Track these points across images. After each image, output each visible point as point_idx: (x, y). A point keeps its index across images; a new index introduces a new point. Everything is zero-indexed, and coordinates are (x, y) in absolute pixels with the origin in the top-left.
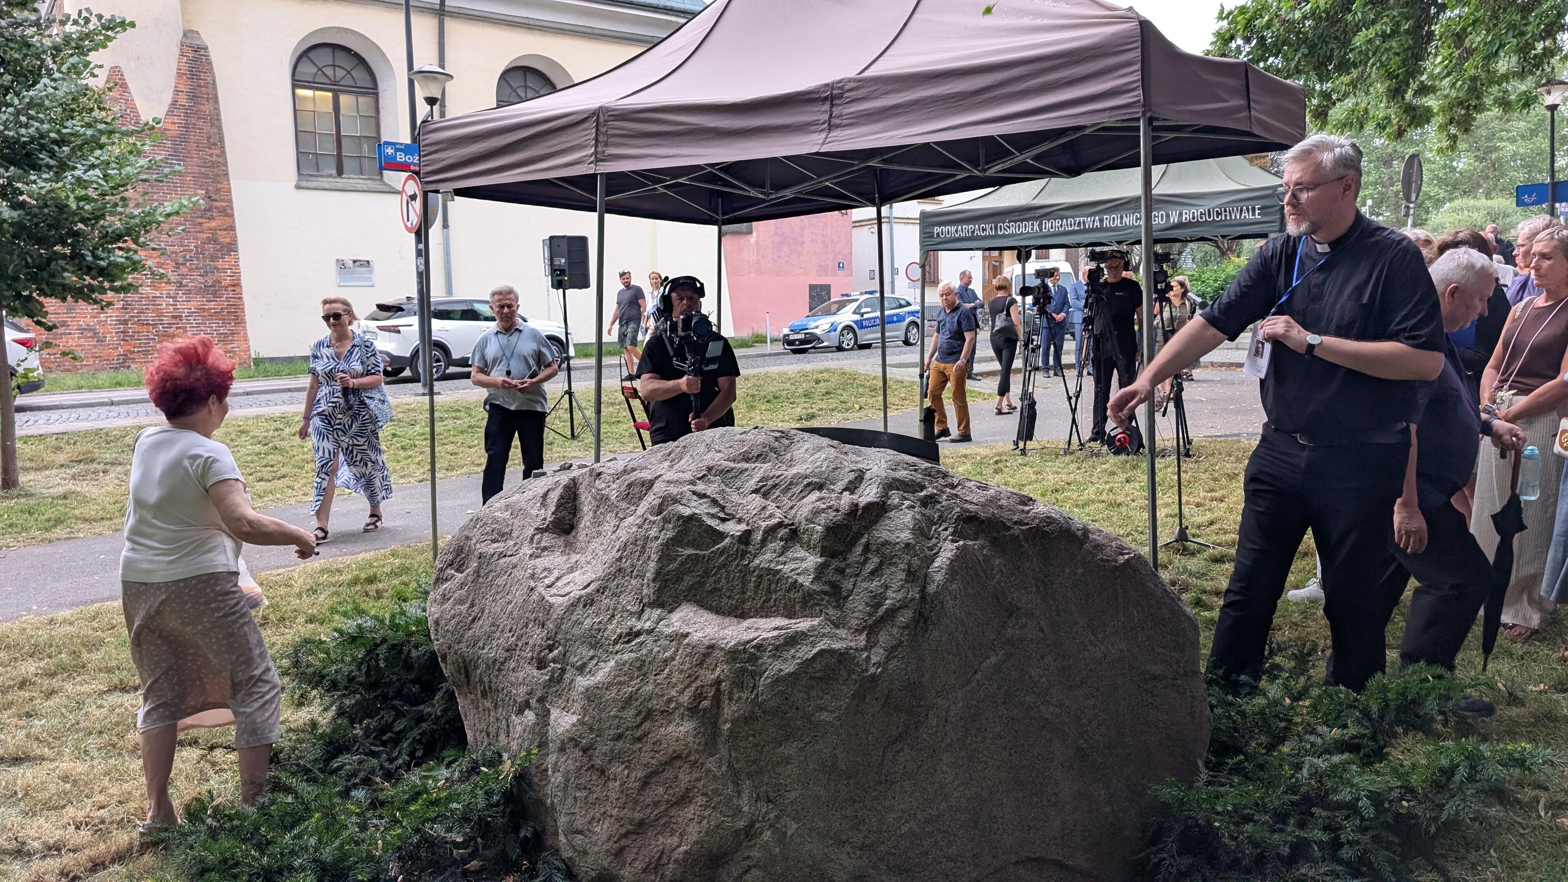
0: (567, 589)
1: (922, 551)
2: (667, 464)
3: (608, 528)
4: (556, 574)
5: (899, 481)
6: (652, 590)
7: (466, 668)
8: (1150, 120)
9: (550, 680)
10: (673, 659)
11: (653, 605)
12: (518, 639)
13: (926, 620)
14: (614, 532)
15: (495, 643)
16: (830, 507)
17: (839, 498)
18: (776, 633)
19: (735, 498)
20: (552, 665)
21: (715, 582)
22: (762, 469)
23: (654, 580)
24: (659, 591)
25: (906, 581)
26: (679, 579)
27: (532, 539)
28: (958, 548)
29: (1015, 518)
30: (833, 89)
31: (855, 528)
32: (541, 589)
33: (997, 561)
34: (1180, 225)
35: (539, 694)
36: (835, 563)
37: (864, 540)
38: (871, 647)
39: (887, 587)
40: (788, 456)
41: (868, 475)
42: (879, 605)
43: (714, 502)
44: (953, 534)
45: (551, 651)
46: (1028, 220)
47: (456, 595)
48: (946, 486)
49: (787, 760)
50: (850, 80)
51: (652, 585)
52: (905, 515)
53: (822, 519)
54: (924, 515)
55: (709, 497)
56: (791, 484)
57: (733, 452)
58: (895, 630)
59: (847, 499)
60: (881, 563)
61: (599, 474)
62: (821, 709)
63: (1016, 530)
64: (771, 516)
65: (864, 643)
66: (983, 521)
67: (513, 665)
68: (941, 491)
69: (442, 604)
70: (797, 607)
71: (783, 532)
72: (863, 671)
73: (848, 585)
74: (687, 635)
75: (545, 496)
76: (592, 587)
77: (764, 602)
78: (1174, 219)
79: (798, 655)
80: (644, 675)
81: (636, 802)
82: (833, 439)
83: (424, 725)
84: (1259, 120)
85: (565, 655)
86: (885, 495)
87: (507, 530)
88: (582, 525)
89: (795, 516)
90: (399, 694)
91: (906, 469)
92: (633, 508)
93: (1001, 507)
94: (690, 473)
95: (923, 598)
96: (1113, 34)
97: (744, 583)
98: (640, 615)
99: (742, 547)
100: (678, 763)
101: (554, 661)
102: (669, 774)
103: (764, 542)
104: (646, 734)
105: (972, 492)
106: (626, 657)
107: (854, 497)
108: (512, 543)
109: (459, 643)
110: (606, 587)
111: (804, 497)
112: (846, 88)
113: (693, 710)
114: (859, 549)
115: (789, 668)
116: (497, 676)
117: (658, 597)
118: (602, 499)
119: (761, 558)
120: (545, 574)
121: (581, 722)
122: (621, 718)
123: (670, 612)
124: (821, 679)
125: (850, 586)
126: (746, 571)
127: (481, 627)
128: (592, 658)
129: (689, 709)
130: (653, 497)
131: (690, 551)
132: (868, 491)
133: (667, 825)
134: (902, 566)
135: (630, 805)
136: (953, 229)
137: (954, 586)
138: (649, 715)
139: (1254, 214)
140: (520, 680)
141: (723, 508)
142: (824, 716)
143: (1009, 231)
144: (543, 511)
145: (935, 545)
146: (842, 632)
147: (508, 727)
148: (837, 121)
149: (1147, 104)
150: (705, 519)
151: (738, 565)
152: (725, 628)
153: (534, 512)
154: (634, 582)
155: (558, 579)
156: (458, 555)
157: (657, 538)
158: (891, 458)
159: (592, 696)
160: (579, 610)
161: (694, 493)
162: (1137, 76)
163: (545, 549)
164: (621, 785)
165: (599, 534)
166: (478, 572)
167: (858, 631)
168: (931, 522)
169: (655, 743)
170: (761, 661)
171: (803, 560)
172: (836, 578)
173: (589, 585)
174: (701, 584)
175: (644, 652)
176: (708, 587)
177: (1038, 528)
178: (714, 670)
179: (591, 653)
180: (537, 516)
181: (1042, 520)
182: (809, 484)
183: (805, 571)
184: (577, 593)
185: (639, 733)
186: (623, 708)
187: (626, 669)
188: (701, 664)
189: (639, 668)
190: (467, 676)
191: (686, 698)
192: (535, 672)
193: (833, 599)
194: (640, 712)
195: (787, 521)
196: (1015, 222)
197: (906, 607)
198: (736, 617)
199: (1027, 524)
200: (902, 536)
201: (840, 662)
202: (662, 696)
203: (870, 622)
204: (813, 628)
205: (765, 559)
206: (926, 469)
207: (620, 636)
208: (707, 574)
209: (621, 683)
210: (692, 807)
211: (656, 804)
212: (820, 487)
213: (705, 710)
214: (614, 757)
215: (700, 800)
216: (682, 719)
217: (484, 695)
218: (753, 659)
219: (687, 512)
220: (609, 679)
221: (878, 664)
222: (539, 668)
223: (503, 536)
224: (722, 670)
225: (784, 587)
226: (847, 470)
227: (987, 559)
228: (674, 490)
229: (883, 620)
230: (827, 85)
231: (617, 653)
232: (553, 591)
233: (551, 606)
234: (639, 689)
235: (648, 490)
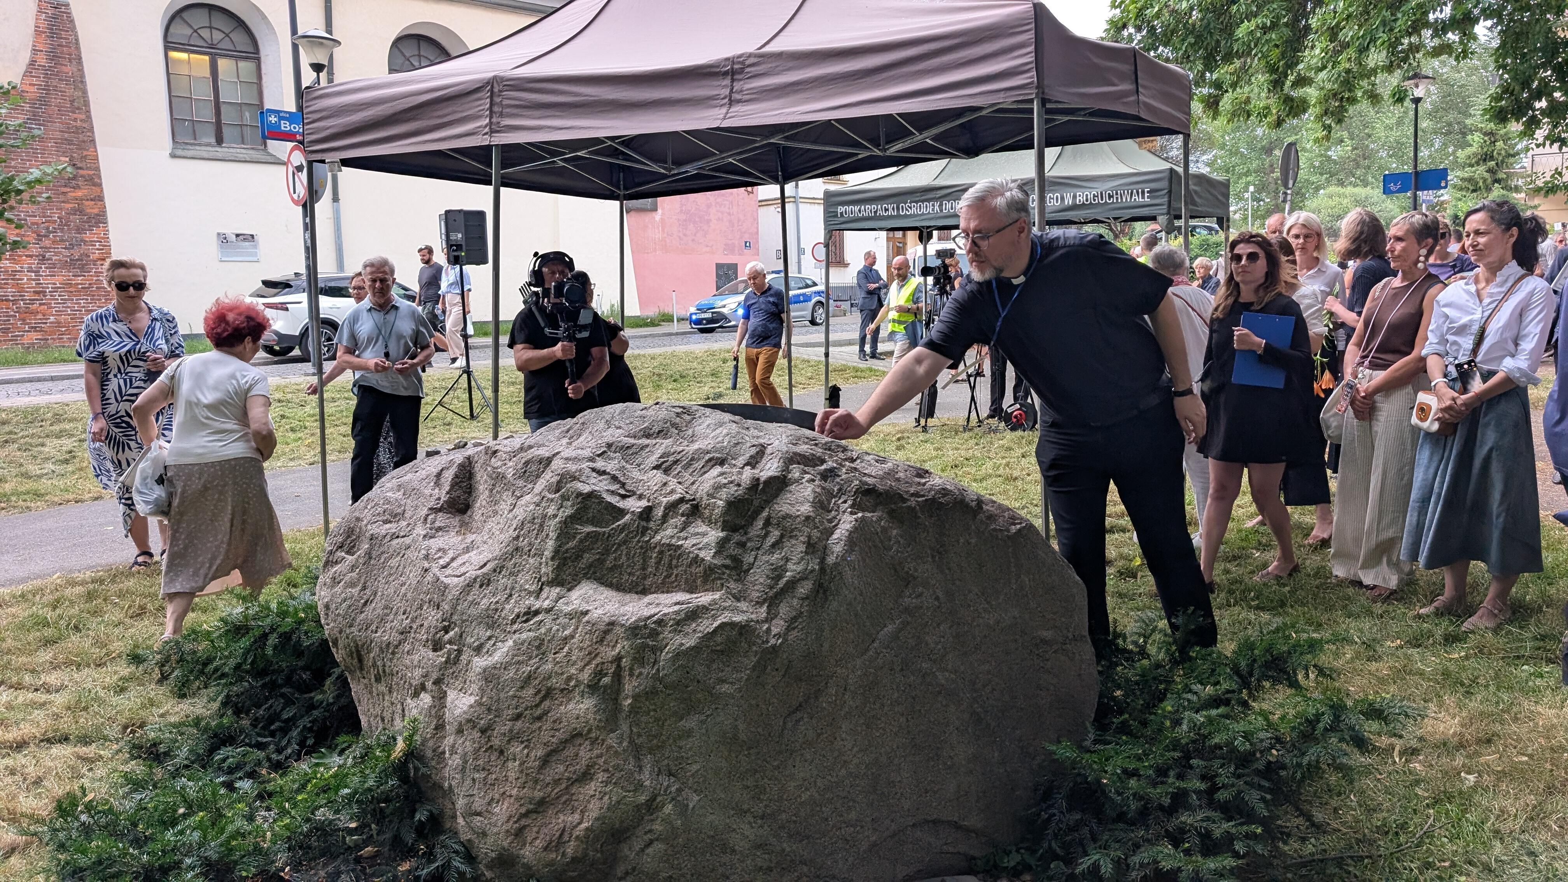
0: (463, 570)
1: (822, 523)
2: (565, 441)
3: (504, 507)
4: (451, 554)
5: (800, 455)
6: (550, 569)
7: (358, 653)
8: (1044, 102)
9: (446, 662)
10: (573, 637)
11: (552, 583)
12: (413, 621)
13: (825, 592)
14: (511, 511)
15: (388, 625)
16: (732, 482)
17: (740, 473)
18: (677, 608)
19: (636, 474)
20: (448, 646)
21: (615, 559)
22: (662, 446)
23: (553, 559)
24: (558, 569)
25: (806, 553)
26: (578, 557)
27: (426, 519)
28: (856, 520)
29: (912, 490)
30: (733, 63)
31: (756, 503)
32: (435, 570)
33: (895, 532)
34: (1074, 207)
35: (435, 676)
36: (737, 537)
37: (765, 514)
38: (772, 619)
39: (788, 560)
40: (690, 432)
41: (769, 450)
42: (779, 577)
43: (614, 478)
44: (852, 506)
45: (447, 632)
46: (928, 200)
47: (347, 578)
48: (846, 460)
49: (689, 733)
50: (750, 55)
51: (550, 563)
52: (805, 488)
53: (724, 494)
54: (823, 488)
55: (609, 474)
56: (692, 459)
57: (633, 429)
58: (795, 602)
59: (748, 474)
60: (782, 536)
61: (495, 452)
62: (722, 681)
63: (912, 502)
64: (672, 492)
65: (765, 615)
66: (881, 494)
67: (407, 647)
68: (841, 464)
69: (333, 587)
70: (699, 582)
71: (684, 507)
72: (763, 642)
73: (749, 558)
74: (586, 613)
75: (439, 475)
76: (489, 567)
77: (666, 577)
78: (1069, 201)
79: (699, 628)
80: (543, 654)
81: (536, 782)
82: (735, 414)
83: (315, 713)
84: (1146, 105)
85: (461, 636)
86: (786, 469)
87: (399, 511)
88: (478, 505)
89: (696, 491)
90: (288, 681)
91: (807, 443)
92: (530, 486)
93: (898, 480)
94: (589, 450)
95: (823, 570)
96: (1008, 15)
97: (645, 559)
98: (538, 593)
99: (644, 523)
100: (579, 741)
101: (450, 642)
102: (570, 751)
103: (665, 518)
104: (545, 713)
105: (870, 465)
106: (524, 636)
107: (756, 471)
108: (405, 523)
109: (350, 626)
110: (503, 567)
111: (705, 473)
112: (747, 63)
113: (593, 687)
114: (760, 523)
115: (690, 642)
116: (391, 660)
117: (557, 576)
118: (498, 478)
119: (662, 534)
120: (440, 554)
121: (479, 703)
122: (520, 697)
123: (569, 590)
124: (722, 652)
125: (751, 560)
126: (647, 548)
127: (374, 609)
128: (489, 638)
130: (551, 474)
131: (590, 529)
132: (769, 465)
133: (569, 805)
134: (802, 538)
135: (530, 784)
136: (857, 208)
137: (853, 557)
138: (549, 693)
139: (1143, 197)
140: (415, 663)
141: (623, 485)
142: (725, 688)
143: (911, 212)
144: (437, 491)
145: (835, 518)
146: (743, 605)
147: (403, 711)
148: (738, 97)
149: (1040, 86)
150: (604, 496)
151: (639, 541)
152: (626, 604)
153: (427, 492)
154: (531, 561)
155: (453, 559)
156: (349, 537)
157: (555, 516)
158: (792, 432)
159: (489, 676)
160: (475, 590)
161: (594, 470)
162: (1031, 58)
163: (439, 529)
164: (520, 765)
165: (496, 513)
166: (370, 553)
167: (759, 604)
168: (831, 495)
169: (555, 722)
170: (661, 636)
171: (704, 534)
172: (737, 551)
173: (485, 565)
174: (601, 561)
175: (543, 630)
176: (608, 564)
177: (933, 500)
178: (614, 646)
179: (488, 633)
180: (431, 496)
181: (938, 492)
182: (710, 460)
183: (707, 546)
184: (472, 574)
185: (539, 712)
186: (522, 688)
187: (524, 648)
188: (601, 641)
189: (538, 648)
190: (360, 660)
191: (585, 676)
192: (431, 654)
193: (734, 573)
194: (539, 691)
195: (688, 497)
196: (917, 202)
197: (806, 578)
198: (637, 593)
199: (923, 496)
200: (802, 509)
201: (741, 634)
202: (562, 674)
203: (771, 594)
204: (714, 602)
205: (666, 535)
206: (826, 443)
207: (518, 616)
208: (607, 552)
209: (519, 662)
210: (593, 784)
211: (557, 782)
212: (722, 462)
213: (605, 686)
214: (513, 737)
215: (601, 776)
216: (582, 696)
217: (378, 679)
218: (654, 634)
219: (586, 489)
220: (507, 659)
221: (778, 635)
222: (435, 650)
223: (395, 517)
224: (622, 646)
225: (685, 562)
226: (749, 445)
227: (884, 530)
228: (572, 467)
229: (783, 592)
230: (727, 59)
231: (515, 632)
232: (448, 571)
233: (446, 587)
234: (537, 668)
235: (545, 468)
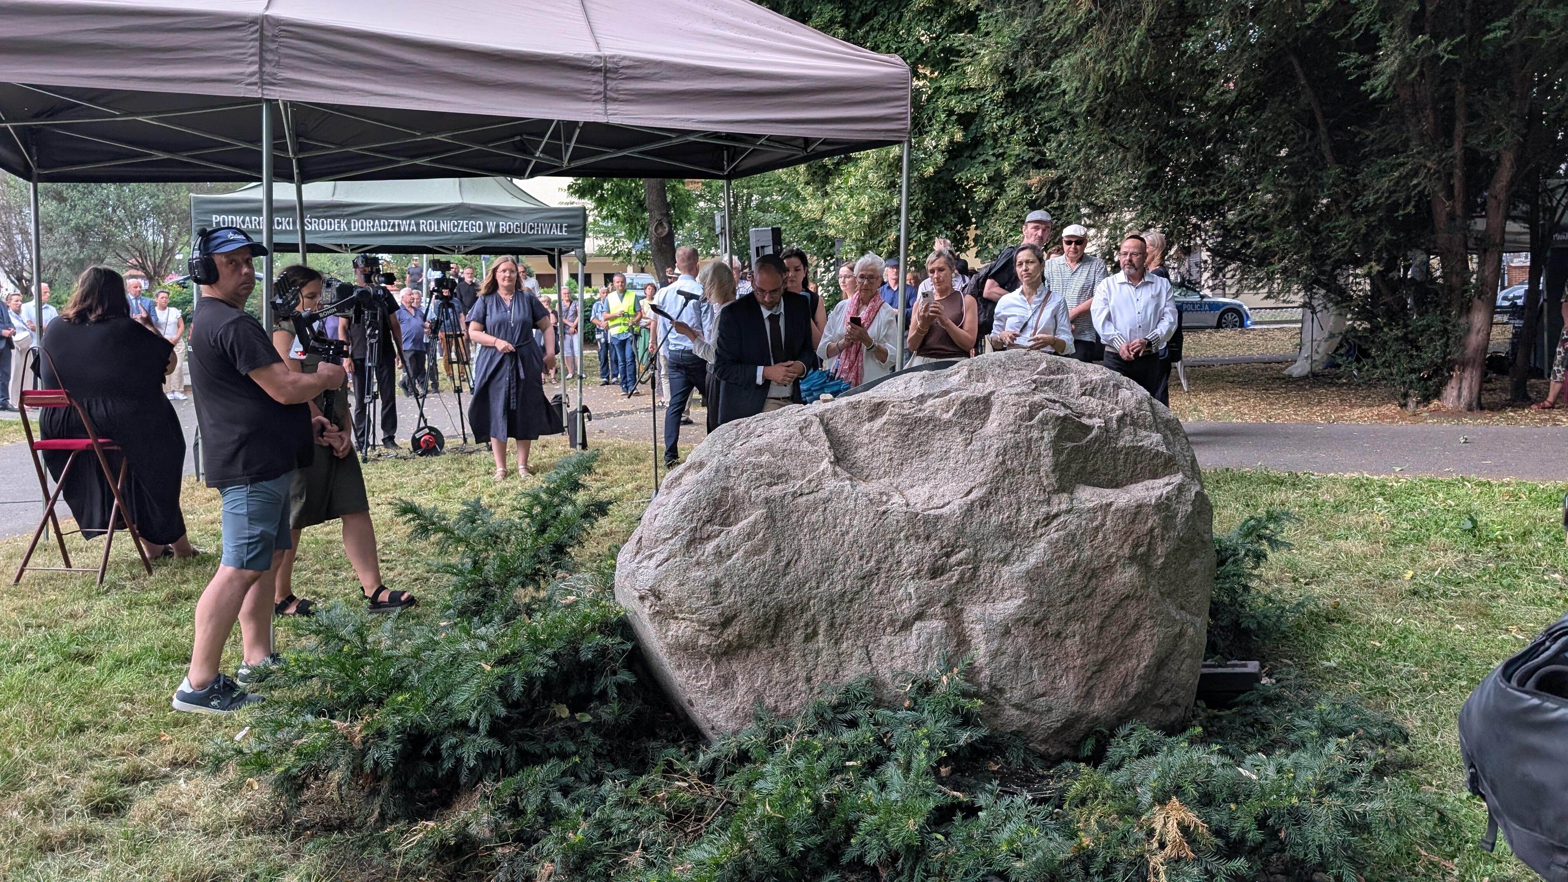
0: (937, 502)
6: (1052, 480)
9: (957, 582)
10: (1103, 525)
14: (968, 444)
19: (1073, 400)
20: (957, 568)
21: (1093, 465)
23: (1052, 471)
24: (1059, 480)
26: (1070, 467)
34: (497, 235)
35: (945, 599)
43: (1064, 405)
45: (951, 557)
46: (334, 217)
49: (1195, 573)
51: (1052, 475)
55: (1059, 402)
64: (1113, 409)
70: (1160, 469)
74: (1111, 504)
75: (802, 434)
76: (978, 492)
77: (1133, 472)
78: (491, 229)
81: (1097, 646)
89: (1124, 408)
98: (1048, 502)
100: (1126, 602)
101: (959, 563)
102: (1120, 613)
103: (1119, 428)
104: (1094, 590)
110: (998, 488)
113: (1132, 559)
117: (1061, 484)
118: (918, 422)
119: (1123, 440)
121: (1031, 601)
123: (1072, 493)
128: (1014, 548)
129: (1130, 558)
131: (1070, 444)
133: (1125, 654)
135: (1093, 650)
136: (239, 219)
141: (1071, 409)
144: (815, 447)
150: (1073, 417)
151: (1108, 448)
159: (1033, 577)
161: (1047, 400)
164: (1082, 637)
171: (1149, 436)
173: (970, 492)
174: (1084, 468)
176: (1089, 469)
178: (1146, 522)
179: (1010, 544)
183: (1158, 444)
184: (958, 502)
185: (1088, 591)
186: (1069, 576)
188: (1133, 521)
191: (1126, 551)
192: (928, 582)
202: (1102, 555)
205: (1126, 440)
207: (1037, 523)
208: (1086, 460)
209: (1060, 557)
210: (1141, 632)
211: (1114, 641)
213: (1142, 554)
214: (1069, 619)
215: (1148, 624)
216: (1124, 567)
219: (1060, 413)
220: (1046, 558)
222: (932, 578)
224: (1152, 521)
228: (1032, 399)
231: (1041, 536)
232: (919, 507)
